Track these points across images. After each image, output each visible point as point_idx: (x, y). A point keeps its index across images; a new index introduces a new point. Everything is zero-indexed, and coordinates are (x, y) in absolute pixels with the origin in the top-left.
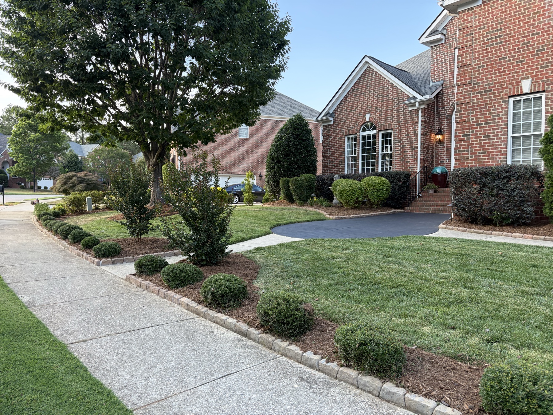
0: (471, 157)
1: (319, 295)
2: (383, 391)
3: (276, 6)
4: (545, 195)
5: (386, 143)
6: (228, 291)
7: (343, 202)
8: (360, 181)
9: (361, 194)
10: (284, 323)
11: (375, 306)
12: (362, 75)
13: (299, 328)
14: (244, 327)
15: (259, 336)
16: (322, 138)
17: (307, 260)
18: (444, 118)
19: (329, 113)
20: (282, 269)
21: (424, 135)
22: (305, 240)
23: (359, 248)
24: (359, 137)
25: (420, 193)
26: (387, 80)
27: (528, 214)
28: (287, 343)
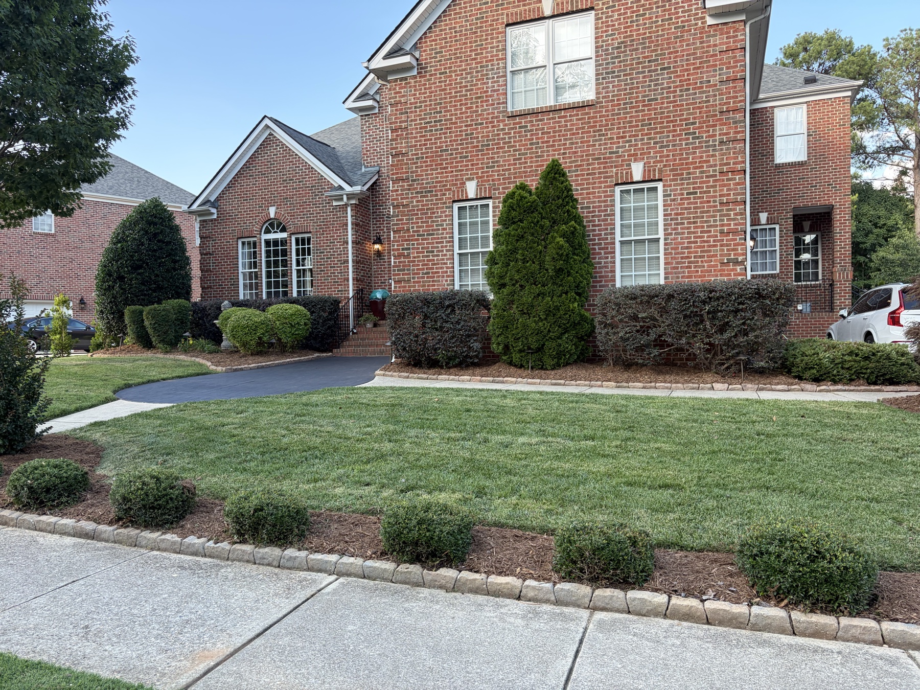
0: (414, 278)
1: (202, 472)
2: (284, 558)
3: (106, 18)
4: (491, 328)
5: (303, 252)
6: (58, 481)
7: (238, 345)
8: (264, 311)
9: (267, 332)
10: (153, 508)
11: (279, 475)
12: (261, 145)
13: (176, 512)
14: (89, 526)
15: (115, 532)
16: (198, 242)
17: (181, 431)
18: (384, 221)
19: (209, 201)
20: (143, 447)
21: (357, 244)
22: (176, 406)
23: (261, 409)
24: (261, 242)
25: (354, 328)
26: (299, 157)
27: (476, 351)
28: (160, 533)
